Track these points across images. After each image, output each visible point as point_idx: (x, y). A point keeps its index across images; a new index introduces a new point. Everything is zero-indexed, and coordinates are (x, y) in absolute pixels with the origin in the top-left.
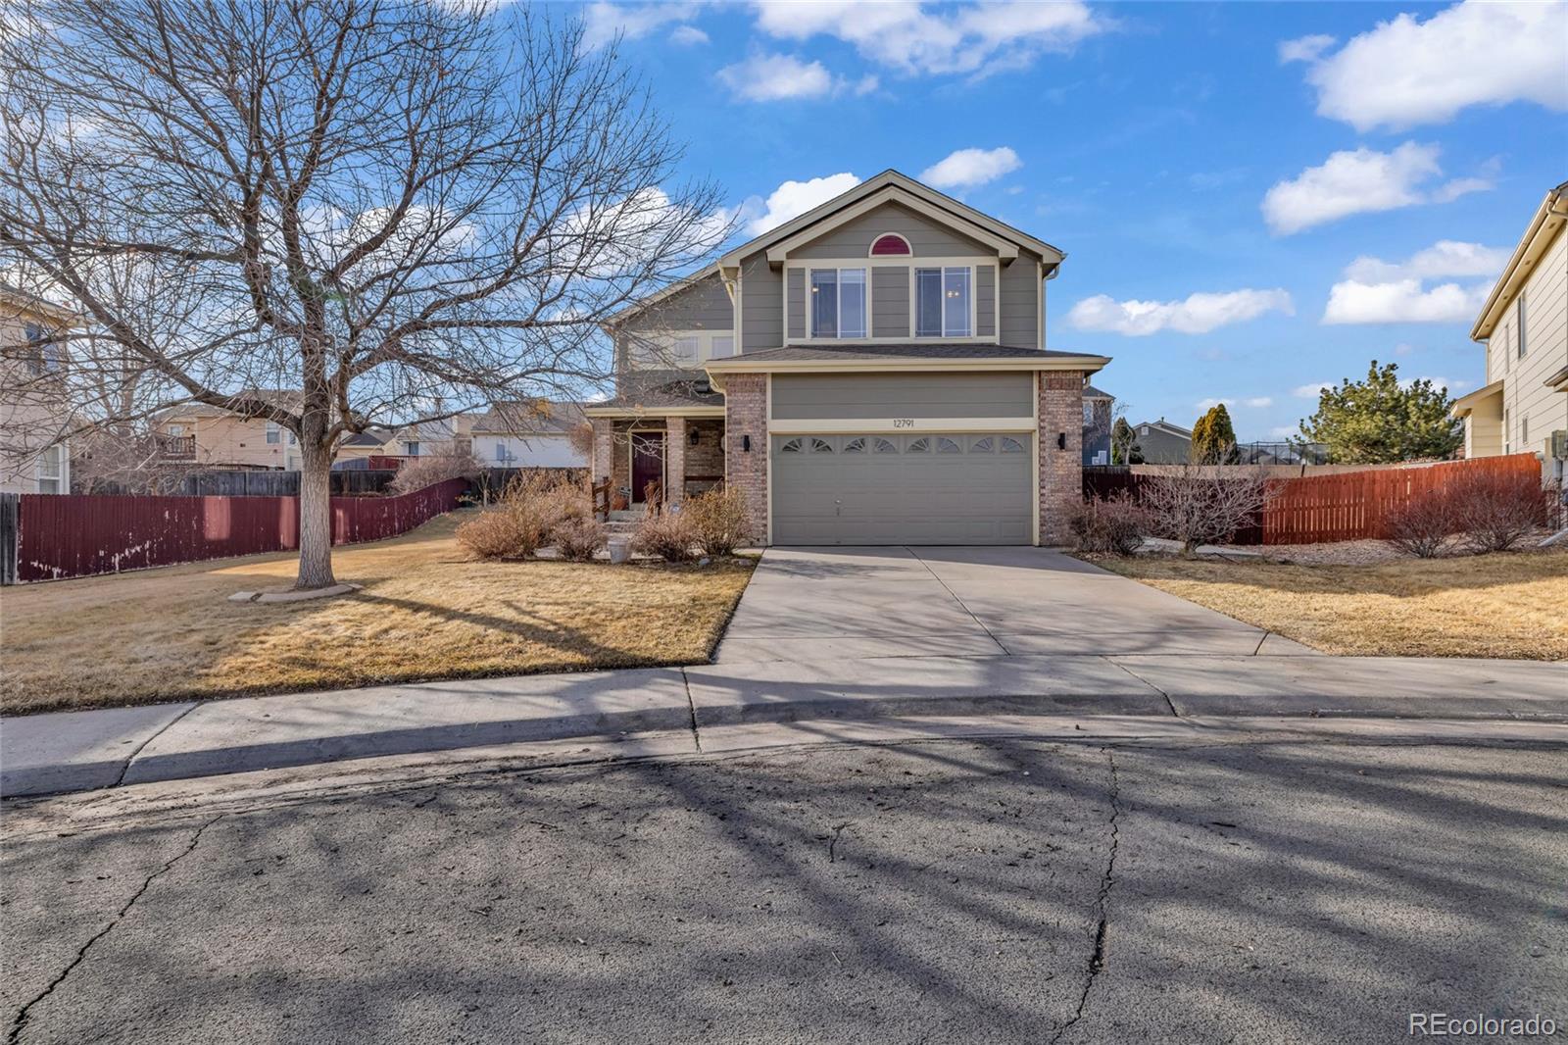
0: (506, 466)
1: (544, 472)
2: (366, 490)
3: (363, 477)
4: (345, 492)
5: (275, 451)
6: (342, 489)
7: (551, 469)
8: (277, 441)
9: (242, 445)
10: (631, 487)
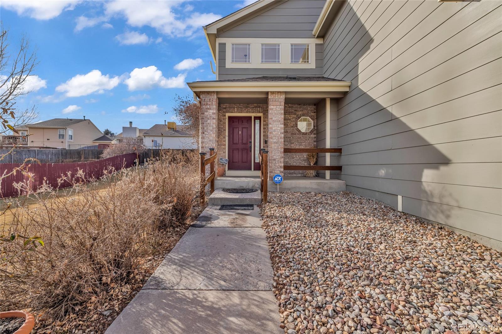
0: (157, 148)
1: (171, 151)
2: (92, 158)
3: (90, 153)
4: (82, 159)
5: (62, 142)
6: (81, 158)
7: (174, 150)
8: (63, 138)
9: (48, 140)
10: (227, 158)
